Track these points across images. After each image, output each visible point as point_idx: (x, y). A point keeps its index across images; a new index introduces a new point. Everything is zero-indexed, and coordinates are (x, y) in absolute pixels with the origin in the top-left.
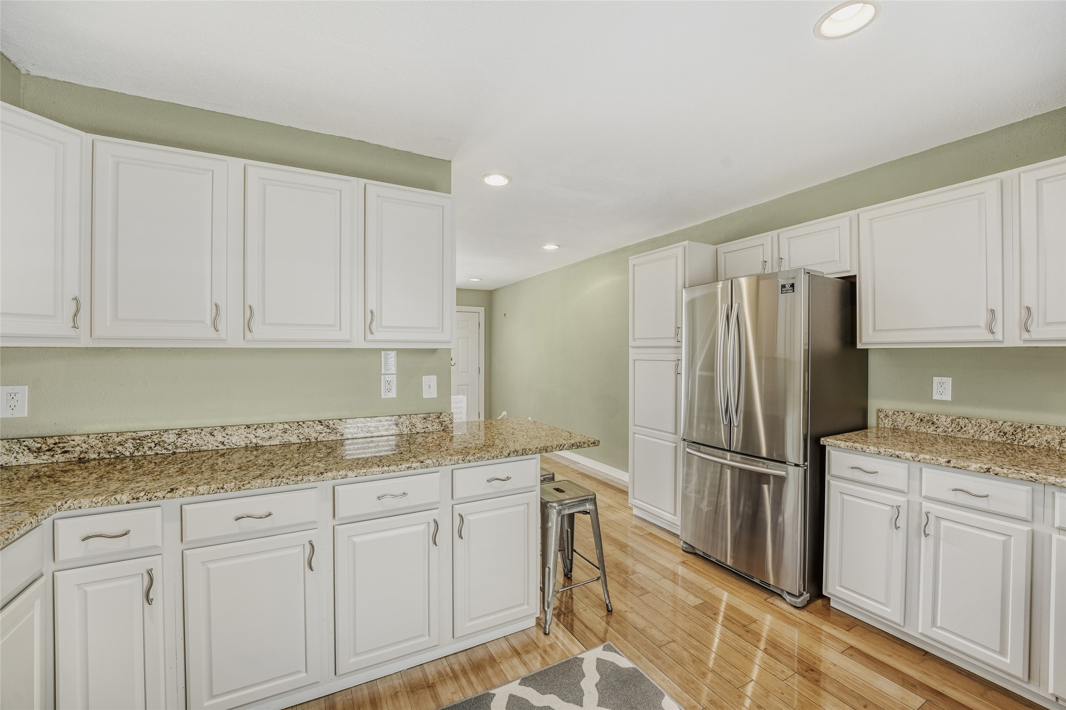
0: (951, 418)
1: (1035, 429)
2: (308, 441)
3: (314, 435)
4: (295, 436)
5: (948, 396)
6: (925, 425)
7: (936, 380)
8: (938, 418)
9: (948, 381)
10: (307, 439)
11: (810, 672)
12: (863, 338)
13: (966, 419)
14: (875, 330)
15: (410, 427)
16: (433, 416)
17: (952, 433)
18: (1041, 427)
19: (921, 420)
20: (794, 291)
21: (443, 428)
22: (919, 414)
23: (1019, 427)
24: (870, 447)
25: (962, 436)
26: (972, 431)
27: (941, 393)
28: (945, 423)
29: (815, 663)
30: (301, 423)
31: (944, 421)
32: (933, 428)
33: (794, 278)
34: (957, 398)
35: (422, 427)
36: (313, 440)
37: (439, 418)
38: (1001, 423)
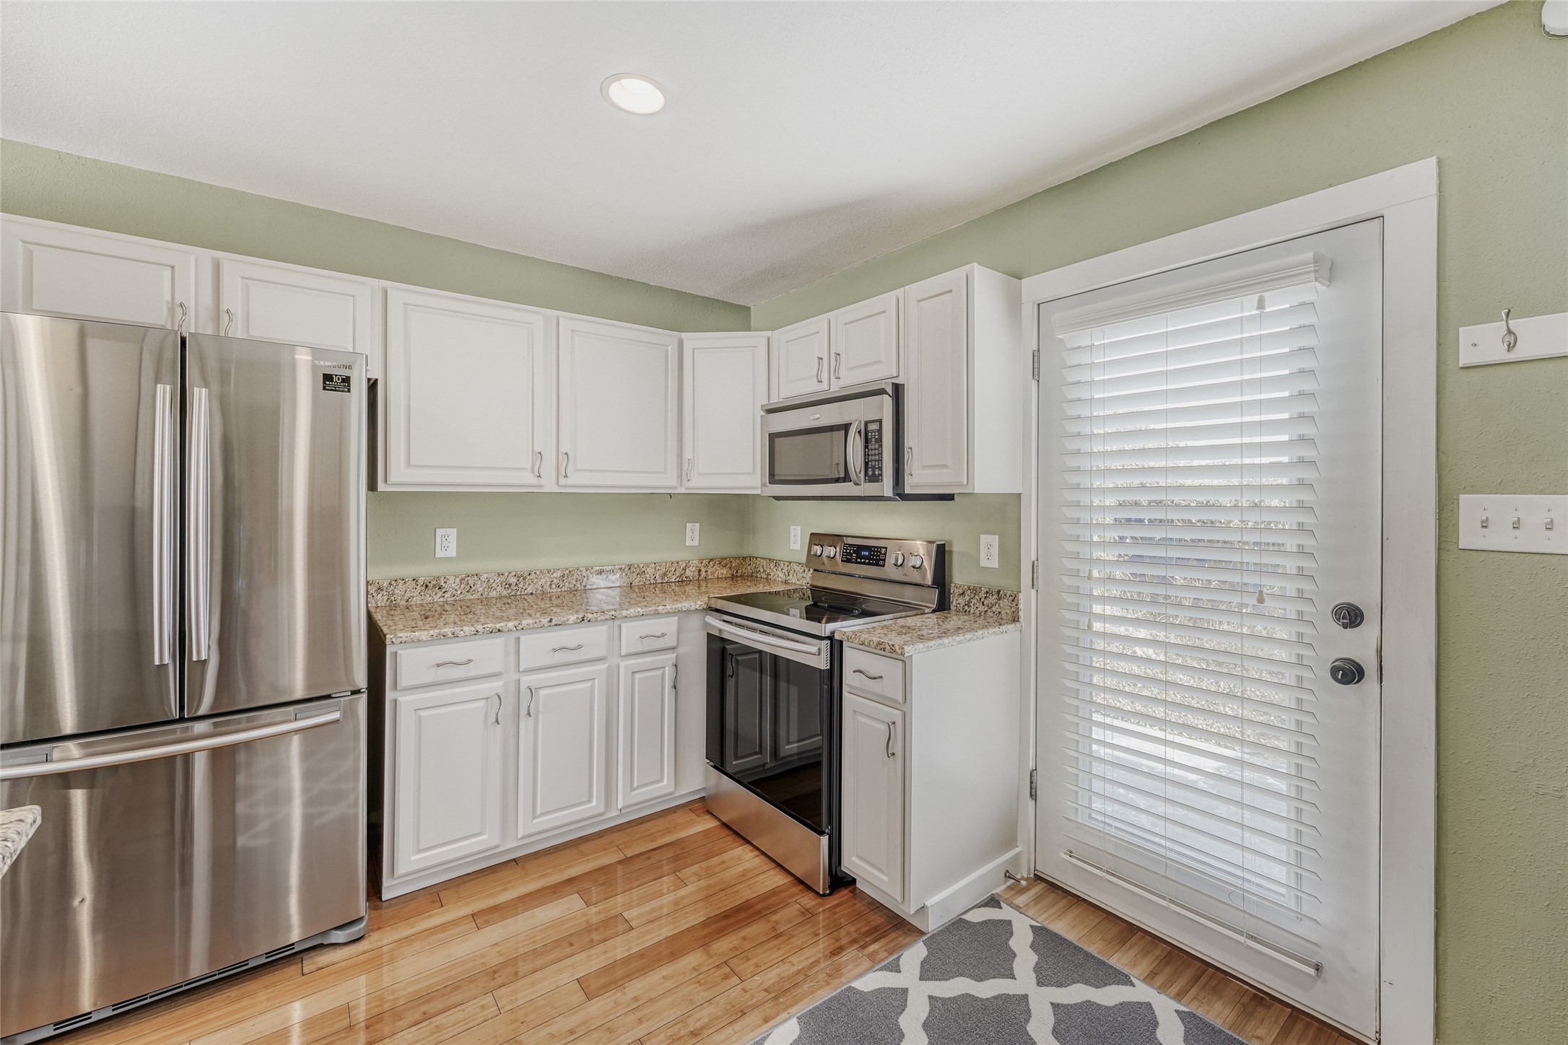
0: (459, 578)
1: (533, 576)
5: (452, 552)
6: (430, 592)
7: (440, 532)
8: (445, 580)
9: (453, 533)
11: (497, 975)
12: (392, 476)
13: (475, 577)
14: (408, 464)
17: (461, 596)
18: (538, 573)
19: (426, 586)
20: (349, 391)
22: (423, 579)
23: (522, 576)
24: (464, 628)
25: (472, 597)
26: (481, 589)
27: (446, 548)
28: (453, 585)
29: (484, 963)
31: (452, 584)
32: (440, 594)
33: (350, 367)
34: (463, 552)
38: (506, 574)
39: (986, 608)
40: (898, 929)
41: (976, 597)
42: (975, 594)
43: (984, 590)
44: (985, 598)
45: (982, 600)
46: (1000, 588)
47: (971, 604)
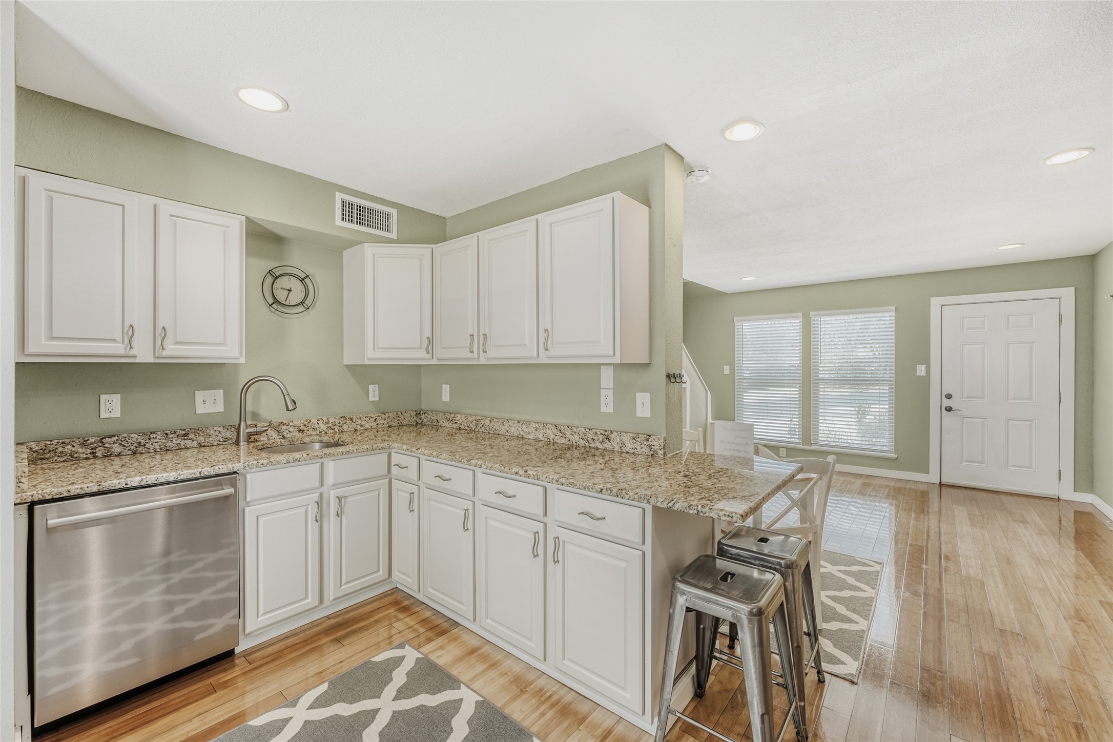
2: (549, 440)
3: (552, 436)
4: (541, 435)
10: (548, 439)
15: (621, 445)
16: (642, 438)
21: (652, 453)
30: (545, 425)
35: (631, 447)
36: (552, 441)
37: (647, 440)
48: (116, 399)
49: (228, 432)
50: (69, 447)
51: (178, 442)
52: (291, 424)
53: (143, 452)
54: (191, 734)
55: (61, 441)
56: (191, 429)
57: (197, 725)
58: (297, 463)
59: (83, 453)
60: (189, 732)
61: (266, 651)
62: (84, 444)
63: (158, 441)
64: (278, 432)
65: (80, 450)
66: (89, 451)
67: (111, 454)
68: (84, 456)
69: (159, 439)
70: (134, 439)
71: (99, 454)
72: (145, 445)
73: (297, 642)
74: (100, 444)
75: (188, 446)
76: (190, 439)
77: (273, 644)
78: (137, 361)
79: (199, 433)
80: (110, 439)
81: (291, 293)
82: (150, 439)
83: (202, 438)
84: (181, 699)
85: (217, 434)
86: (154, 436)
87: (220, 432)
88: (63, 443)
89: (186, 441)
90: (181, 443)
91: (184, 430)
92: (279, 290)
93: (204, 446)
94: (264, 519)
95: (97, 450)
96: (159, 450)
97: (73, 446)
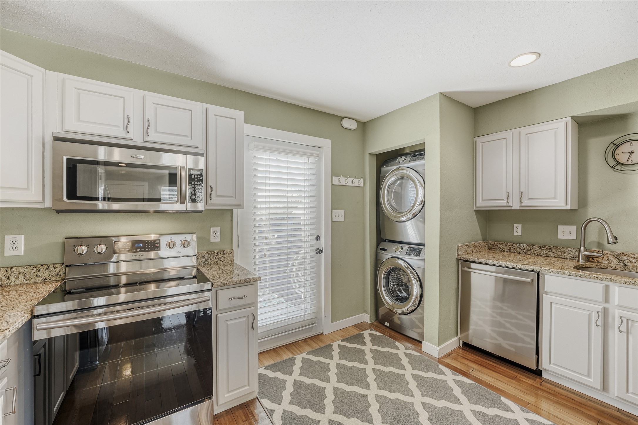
39: (217, 260)
40: (249, 406)
41: (212, 256)
42: (211, 255)
43: (216, 252)
44: (217, 255)
45: (215, 257)
46: (224, 250)
47: (209, 260)
48: (520, 226)
49: (577, 252)
50: (501, 245)
51: (546, 252)
52: (633, 256)
53: (529, 254)
54: (486, 381)
55: (499, 242)
56: (553, 247)
57: (492, 381)
58: (578, 278)
59: (506, 249)
60: (487, 380)
61: (555, 388)
62: (506, 245)
63: (537, 250)
64: (619, 260)
65: (505, 248)
66: (508, 249)
67: (516, 252)
68: (507, 251)
69: (537, 249)
70: (525, 247)
71: (512, 251)
72: (530, 251)
73: (576, 399)
74: (512, 246)
75: (552, 256)
76: (553, 252)
77: (564, 389)
78: (513, 209)
79: (558, 250)
80: (516, 245)
81: (633, 155)
82: (532, 248)
83: (560, 253)
84: (502, 370)
85: (570, 252)
86: (535, 247)
87: (571, 252)
88: (500, 243)
89: (551, 253)
90: (548, 253)
91: (550, 246)
92: (621, 154)
93: (561, 258)
94: (556, 306)
95: (511, 249)
96: (536, 255)
97: (503, 245)
